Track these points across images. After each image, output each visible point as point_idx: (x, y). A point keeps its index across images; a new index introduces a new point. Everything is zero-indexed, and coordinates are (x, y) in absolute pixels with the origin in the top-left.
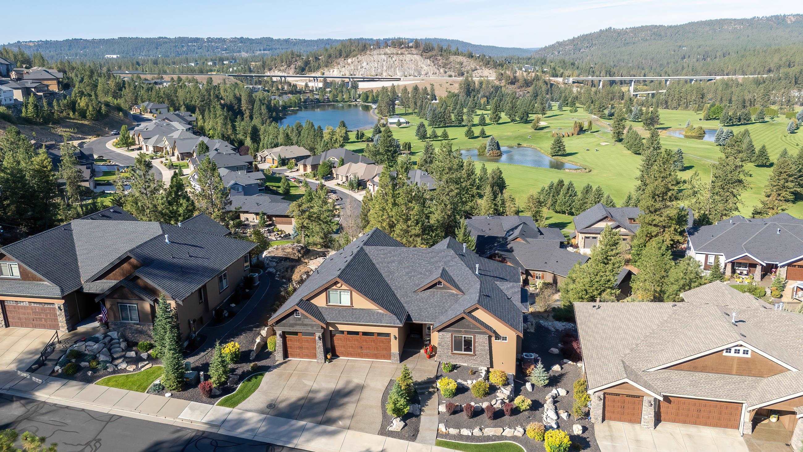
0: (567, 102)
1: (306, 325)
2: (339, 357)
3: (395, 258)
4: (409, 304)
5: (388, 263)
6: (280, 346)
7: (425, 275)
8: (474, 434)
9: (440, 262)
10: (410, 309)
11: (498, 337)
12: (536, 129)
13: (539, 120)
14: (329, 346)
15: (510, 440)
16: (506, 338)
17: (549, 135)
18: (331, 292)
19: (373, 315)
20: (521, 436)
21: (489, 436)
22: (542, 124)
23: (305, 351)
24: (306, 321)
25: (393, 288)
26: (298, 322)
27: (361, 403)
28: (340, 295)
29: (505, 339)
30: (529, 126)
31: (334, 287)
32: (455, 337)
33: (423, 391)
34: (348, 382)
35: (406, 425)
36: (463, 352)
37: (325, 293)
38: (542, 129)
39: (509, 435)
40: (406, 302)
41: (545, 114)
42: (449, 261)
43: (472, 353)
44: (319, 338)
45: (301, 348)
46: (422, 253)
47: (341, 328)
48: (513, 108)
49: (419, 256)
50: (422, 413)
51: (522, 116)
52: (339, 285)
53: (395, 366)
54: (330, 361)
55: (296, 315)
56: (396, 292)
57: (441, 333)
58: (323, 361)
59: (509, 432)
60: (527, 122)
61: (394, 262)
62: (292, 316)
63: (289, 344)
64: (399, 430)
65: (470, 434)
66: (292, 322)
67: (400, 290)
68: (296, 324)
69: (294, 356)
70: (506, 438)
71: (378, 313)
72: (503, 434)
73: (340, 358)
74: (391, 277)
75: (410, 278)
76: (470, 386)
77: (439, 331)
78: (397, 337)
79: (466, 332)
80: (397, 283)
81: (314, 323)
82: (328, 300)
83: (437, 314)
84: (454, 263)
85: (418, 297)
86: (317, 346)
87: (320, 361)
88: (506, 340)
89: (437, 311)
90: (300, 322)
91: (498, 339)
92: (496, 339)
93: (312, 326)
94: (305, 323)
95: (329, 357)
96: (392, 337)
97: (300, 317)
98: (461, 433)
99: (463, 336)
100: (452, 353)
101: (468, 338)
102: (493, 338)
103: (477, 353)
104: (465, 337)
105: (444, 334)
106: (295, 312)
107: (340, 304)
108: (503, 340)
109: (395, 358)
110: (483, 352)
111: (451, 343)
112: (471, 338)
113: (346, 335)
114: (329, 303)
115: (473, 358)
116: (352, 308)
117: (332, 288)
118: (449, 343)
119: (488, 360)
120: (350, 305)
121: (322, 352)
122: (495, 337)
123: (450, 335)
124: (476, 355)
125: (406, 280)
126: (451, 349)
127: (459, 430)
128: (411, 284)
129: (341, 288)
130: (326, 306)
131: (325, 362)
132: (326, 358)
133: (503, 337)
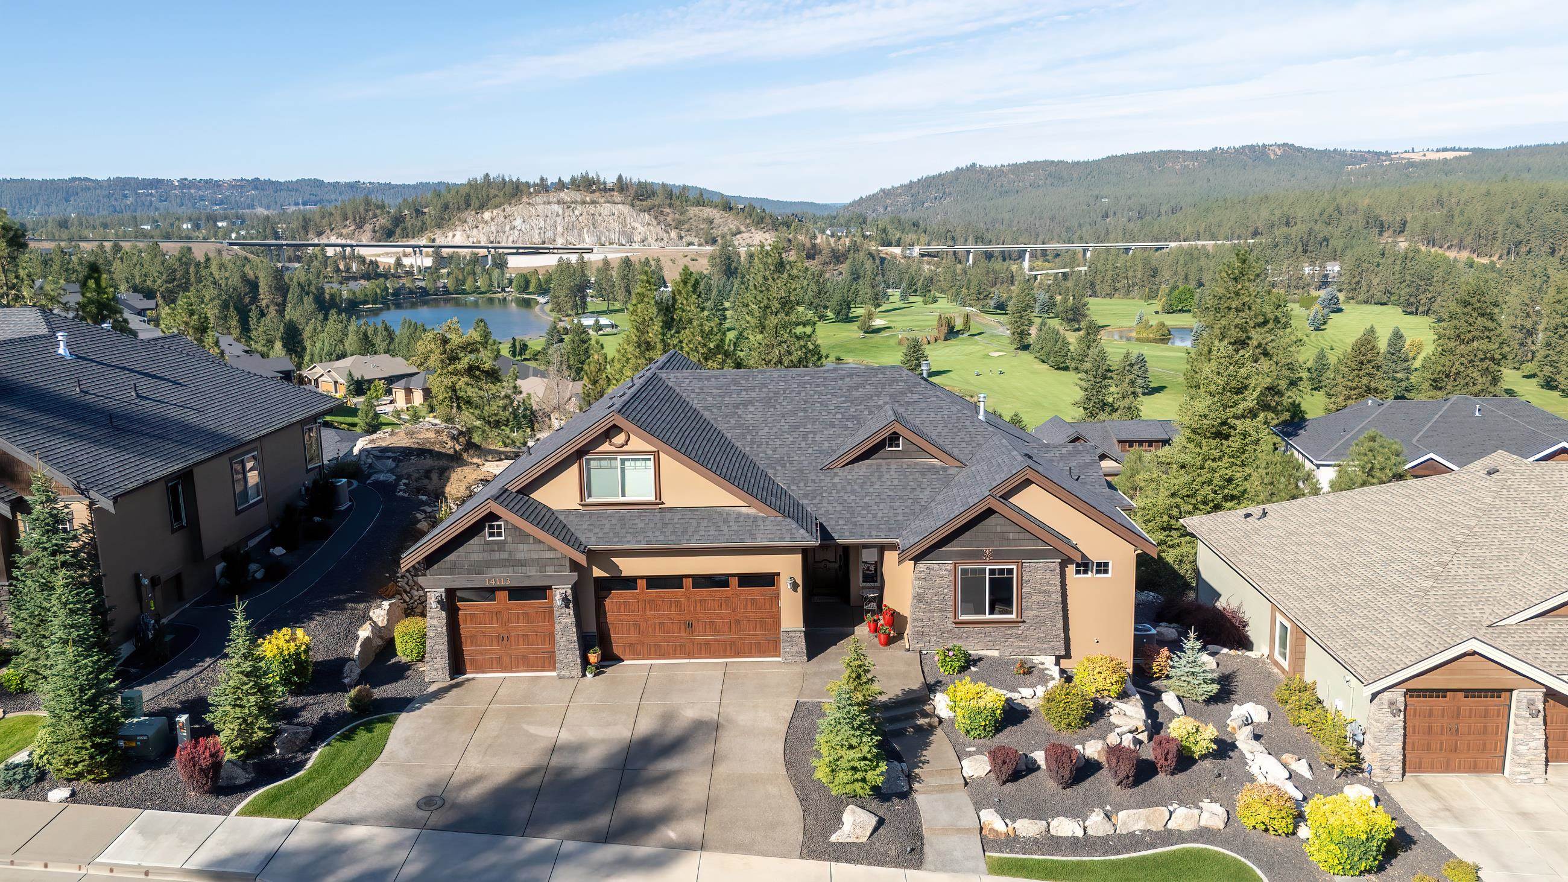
0: (914, 288)
1: (521, 563)
2: (623, 660)
3: (754, 395)
4: (814, 498)
5: (737, 407)
6: (438, 635)
7: (846, 428)
8: (1090, 832)
9: (878, 396)
10: (822, 511)
11: (1084, 566)
12: (866, 332)
13: (870, 316)
14: (592, 629)
15: (1195, 841)
16: (1106, 564)
17: (893, 342)
18: (593, 464)
19: (726, 521)
20: (1222, 826)
21: (1132, 834)
22: (878, 322)
23: (519, 649)
24: (524, 552)
25: (762, 464)
26: (496, 556)
27: (721, 770)
28: (623, 469)
29: (1102, 568)
30: (854, 326)
31: (605, 447)
32: (964, 571)
33: (899, 726)
34: (667, 717)
35: (881, 822)
36: (988, 617)
37: (576, 466)
38: (878, 330)
39: (1188, 827)
40: (806, 496)
41: (880, 306)
42: (903, 393)
43: (1013, 617)
44: (565, 599)
45: (503, 639)
46: (825, 378)
47: (628, 567)
48: (820, 293)
49: (818, 386)
50: (916, 786)
51: (838, 308)
52: (620, 439)
53: (797, 669)
54: (598, 670)
55: (491, 535)
56: (771, 473)
57: (922, 566)
58: (578, 671)
59: (1187, 818)
60: (848, 320)
61: (750, 402)
62: (476, 540)
63: (466, 628)
64: (864, 839)
65: (1080, 833)
66: (475, 557)
67: (784, 466)
68: (491, 564)
69: (480, 668)
70: (1179, 836)
71: (739, 515)
72: (1169, 826)
73: (625, 663)
74: (749, 437)
75: (805, 437)
76: (1031, 705)
77: (917, 559)
78: (800, 581)
79: (997, 555)
80: (770, 452)
81: (548, 555)
82: (585, 488)
83: (900, 518)
84: (916, 397)
85: (836, 480)
86: (558, 627)
87: (566, 673)
88: (1106, 572)
89: (900, 511)
90: (505, 556)
91: (1086, 572)
92: (1078, 572)
93: (541, 564)
94: (520, 556)
95: (593, 658)
96: (785, 585)
97: (503, 538)
98: (1053, 832)
99: (988, 568)
100: (957, 620)
101: (1001, 571)
102: (1071, 569)
103: (1028, 615)
104: (992, 572)
105: (931, 566)
106: (487, 524)
107: (624, 495)
108: (1098, 572)
109: (795, 649)
110: (1045, 612)
111: (953, 593)
112: (1010, 571)
113: (643, 591)
114: (590, 495)
115: (1014, 631)
116: (660, 506)
117: (599, 449)
118: (946, 591)
119: (1058, 632)
120: (652, 499)
121: (572, 646)
122: (1078, 565)
123: (948, 568)
124: (1024, 622)
125: (793, 443)
126: (952, 609)
127: (1044, 823)
128: (810, 451)
129: (625, 448)
130: (581, 507)
131: (584, 675)
132: (585, 662)
133: (1099, 565)
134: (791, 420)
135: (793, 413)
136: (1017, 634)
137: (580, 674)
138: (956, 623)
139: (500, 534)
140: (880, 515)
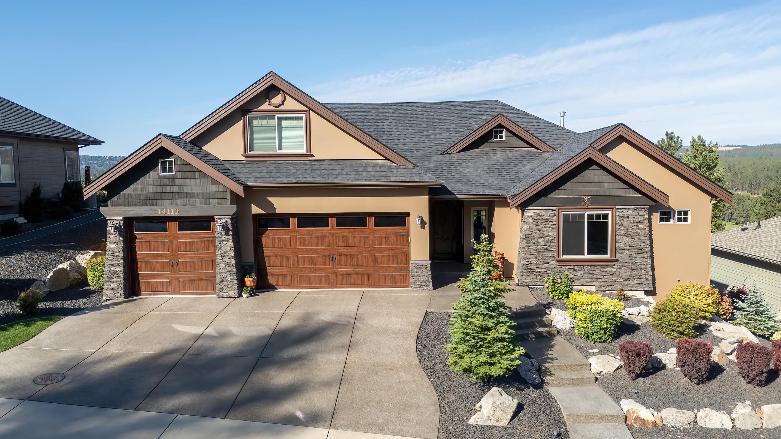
1: (189, 196)
2: (276, 289)
6: (116, 258)
11: (666, 215)
14: (250, 259)
16: (686, 213)
18: (255, 122)
23: (186, 273)
24: (191, 185)
26: (168, 189)
28: (280, 127)
29: (683, 216)
31: (265, 106)
32: (566, 217)
35: (520, 408)
36: (586, 256)
37: (239, 125)
43: (608, 256)
44: (225, 227)
45: (173, 265)
47: (282, 205)
50: (547, 379)
52: (277, 100)
53: (425, 293)
54: (253, 293)
55: (164, 170)
57: (529, 212)
58: (234, 291)
62: (151, 175)
63: (142, 255)
64: (505, 423)
66: (149, 189)
68: (162, 196)
69: (153, 290)
73: (279, 290)
76: (637, 320)
77: (523, 206)
78: (427, 219)
79: (596, 202)
81: (211, 188)
82: (248, 142)
83: (507, 181)
85: (454, 160)
86: (218, 253)
87: (224, 293)
88: (685, 220)
89: (507, 177)
90: (175, 189)
91: (668, 220)
92: (662, 220)
93: (206, 197)
94: (188, 189)
95: (249, 282)
96: (414, 223)
97: (174, 173)
98: (701, 423)
99: (587, 213)
100: (560, 259)
101: (598, 217)
102: (656, 217)
103: (622, 255)
104: (590, 217)
105: (538, 212)
106: (160, 161)
107: (280, 149)
108: (679, 220)
109: (422, 278)
110: (634, 252)
111: (557, 235)
112: (606, 216)
113: (294, 228)
114: (252, 149)
115: (609, 269)
116: (311, 158)
117: (260, 108)
118: (550, 233)
119: (647, 270)
120: (303, 151)
121: (230, 269)
122: (662, 214)
123: (553, 213)
124: (617, 261)
125: (418, 140)
126: (556, 249)
127: (692, 413)
128: (432, 144)
129: (282, 108)
130: (244, 158)
131: (240, 296)
132: (242, 285)
133: (680, 213)
134: (417, 128)
135: (418, 124)
136: (611, 272)
137: (237, 295)
138: (559, 261)
139: (171, 170)
140: (491, 180)
